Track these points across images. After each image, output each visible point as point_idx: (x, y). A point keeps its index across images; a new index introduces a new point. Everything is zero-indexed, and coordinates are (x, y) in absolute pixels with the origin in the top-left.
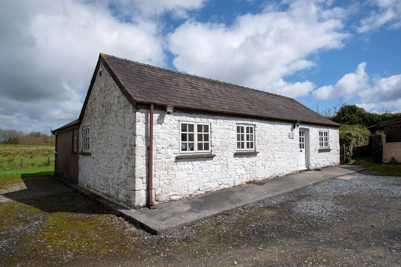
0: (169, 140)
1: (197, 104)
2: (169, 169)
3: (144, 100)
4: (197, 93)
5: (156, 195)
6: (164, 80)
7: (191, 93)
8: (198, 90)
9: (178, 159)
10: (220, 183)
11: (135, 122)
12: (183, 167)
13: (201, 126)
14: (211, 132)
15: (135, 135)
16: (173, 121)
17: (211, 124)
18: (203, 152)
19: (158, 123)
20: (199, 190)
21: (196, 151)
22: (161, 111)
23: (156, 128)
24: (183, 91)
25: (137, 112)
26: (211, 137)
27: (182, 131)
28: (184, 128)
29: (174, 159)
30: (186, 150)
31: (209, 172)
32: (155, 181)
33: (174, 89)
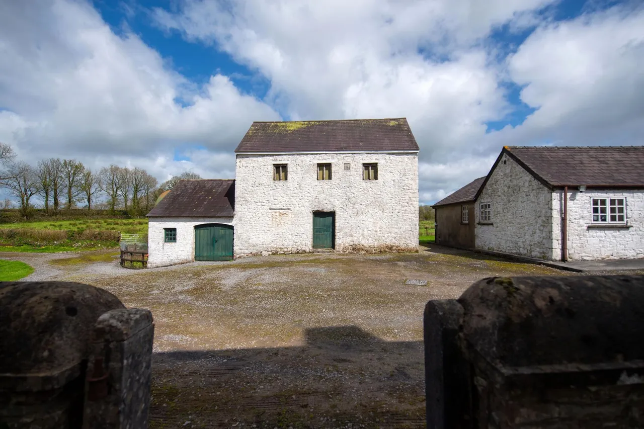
0: (581, 213)
1: (609, 181)
2: (580, 235)
3: (559, 184)
4: (607, 168)
5: (569, 254)
6: (566, 160)
7: (599, 169)
8: (607, 164)
9: (590, 228)
10: (638, 252)
11: (551, 200)
12: (595, 234)
13: (615, 200)
14: (627, 205)
15: (551, 209)
16: (585, 197)
17: (626, 198)
18: (617, 223)
19: (570, 200)
20: (612, 255)
21: (608, 221)
22: (573, 191)
23: (570, 204)
24: (590, 168)
25: (553, 193)
26: (626, 210)
27: (593, 205)
28: (595, 202)
29: (586, 228)
30: (597, 220)
31: (625, 241)
32: (569, 244)
33: (580, 168)
